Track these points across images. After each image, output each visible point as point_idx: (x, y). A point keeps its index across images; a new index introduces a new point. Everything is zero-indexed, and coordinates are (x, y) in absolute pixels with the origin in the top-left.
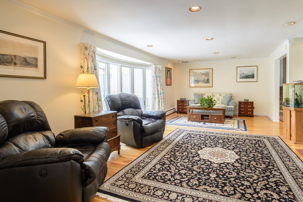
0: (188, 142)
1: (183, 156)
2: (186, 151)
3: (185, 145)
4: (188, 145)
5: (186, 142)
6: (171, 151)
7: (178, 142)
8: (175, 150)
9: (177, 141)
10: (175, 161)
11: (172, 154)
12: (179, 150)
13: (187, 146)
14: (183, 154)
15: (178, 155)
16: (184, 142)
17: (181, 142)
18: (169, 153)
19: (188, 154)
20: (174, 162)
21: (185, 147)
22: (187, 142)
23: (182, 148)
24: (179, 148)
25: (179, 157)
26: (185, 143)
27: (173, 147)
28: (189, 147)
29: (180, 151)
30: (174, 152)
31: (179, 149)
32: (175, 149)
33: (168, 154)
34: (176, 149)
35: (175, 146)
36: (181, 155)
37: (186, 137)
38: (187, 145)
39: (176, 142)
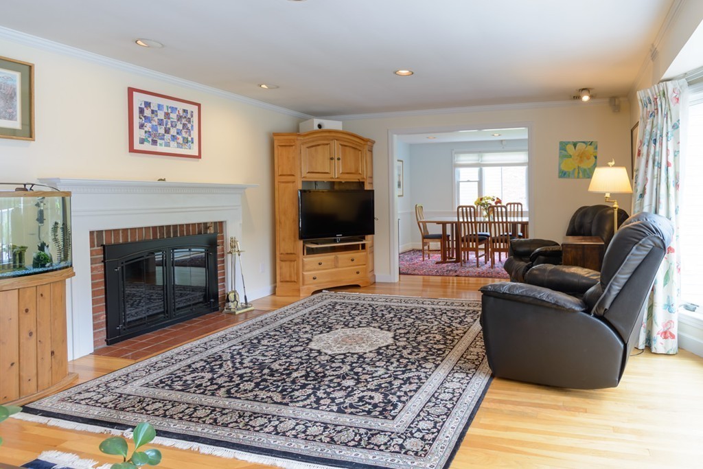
0: (406, 366)
1: (426, 334)
2: (419, 344)
3: (416, 357)
4: (410, 357)
5: (413, 367)
6: (453, 341)
7: (437, 366)
8: (445, 344)
9: (440, 367)
10: (444, 327)
11: (450, 335)
12: (435, 344)
13: (414, 354)
14: (427, 338)
15: (436, 336)
16: (420, 365)
17: (429, 365)
18: (456, 337)
19: (416, 337)
20: (443, 325)
21: (420, 351)
22: (408, 368)
23: (427, 350)
24: (435, 349)
25: (436, 332)
26: (417, 364)
27: (452, 349)
28: (409, 351)
29: (431, 342)
30: (447, 339)
31: (434, 346)
32: (444, 346)
33: (457, 335)
34: (442, 346)
35: (444, 352)
36: (432, 335)
37: (406, 388)
38: (413, 357)
39: (442, 364)
